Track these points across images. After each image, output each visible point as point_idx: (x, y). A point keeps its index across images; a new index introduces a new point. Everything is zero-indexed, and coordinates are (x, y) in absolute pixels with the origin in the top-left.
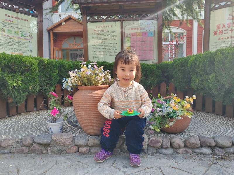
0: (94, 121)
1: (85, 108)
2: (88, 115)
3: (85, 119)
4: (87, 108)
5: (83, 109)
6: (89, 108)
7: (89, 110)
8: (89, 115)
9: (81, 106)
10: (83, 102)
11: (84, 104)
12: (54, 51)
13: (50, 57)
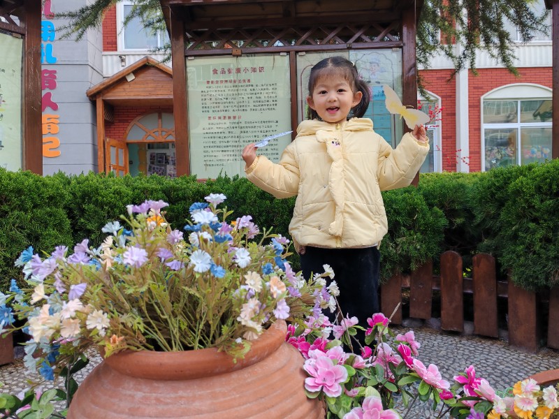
12: (106, 147)
13: (95, 165)
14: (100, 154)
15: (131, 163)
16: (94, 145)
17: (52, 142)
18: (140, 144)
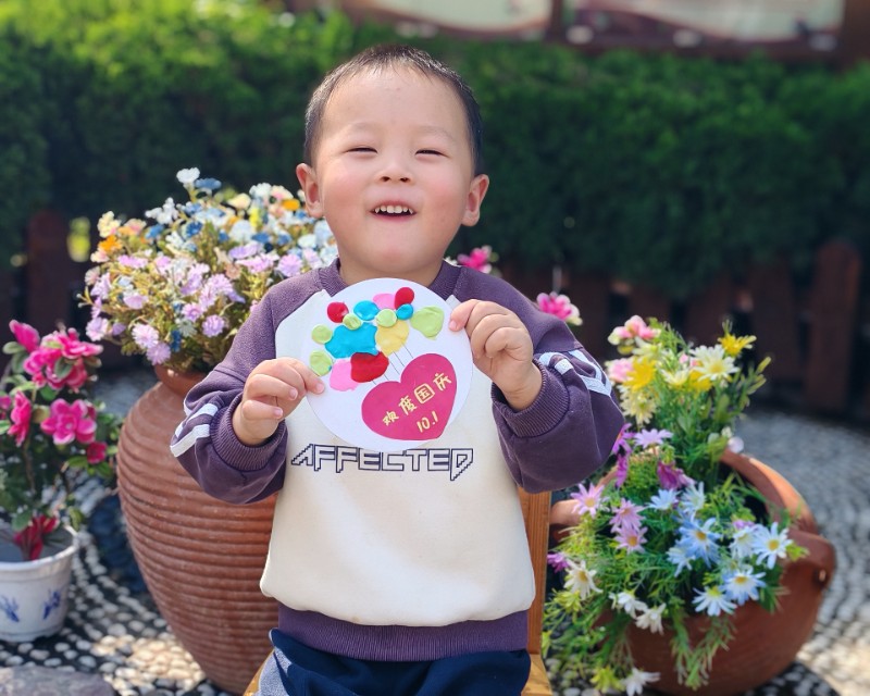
0: (250, 619)
1: (191, 537)
2: (211, 581)
3: (194, 599)
4: (204, 539)
5: (179, 539)
6: (215, 541)
7: (218, 553)
8: (223, 582)
9: (165, 514)
10: (181, 493)
11: (183, 504)
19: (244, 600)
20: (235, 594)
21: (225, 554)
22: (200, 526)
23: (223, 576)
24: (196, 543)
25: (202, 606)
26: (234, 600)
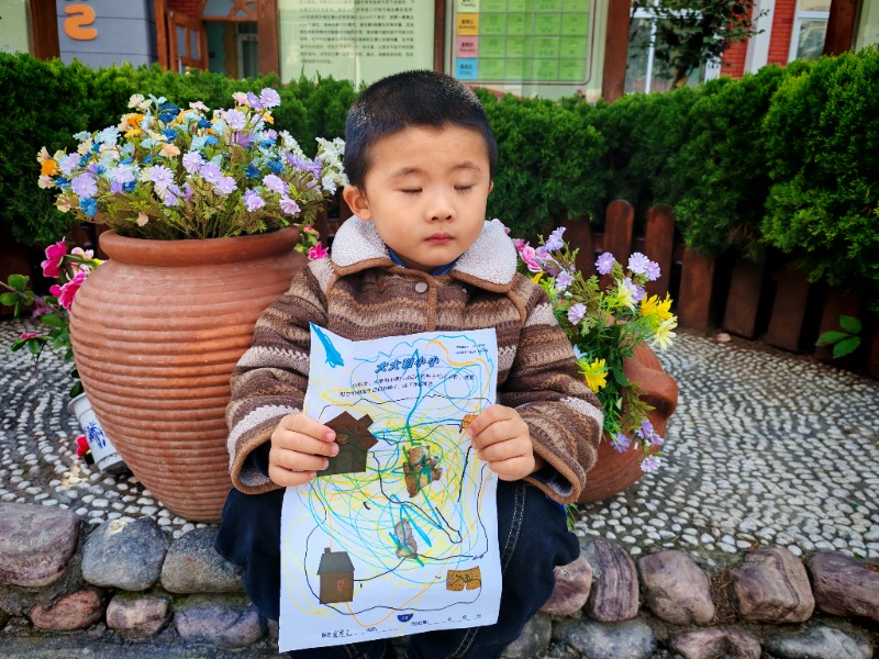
0: (184, 456)
1: (122, 384)
2: (144, 423)
3: (134, 440)
4: (133, 385)
5: (112, 386)
6: (142, 387)
7: (147, 398)
8: (155, 424)
9: (98, 365)
10: (110, 343)
11: (111, 355)
12: (170, 27)
13: (154, 56)
14: (161, 37)
15: (212, 55)
16: (151, 22)
17: (81, 13)
18: (226, 24)
19: (175, 439)
20: (167, 434)
21: (153, 398)
22: (128, 374)
23: (153, 419)
24: (127, 389)
25: (141, 446)
26: (166, 439)
